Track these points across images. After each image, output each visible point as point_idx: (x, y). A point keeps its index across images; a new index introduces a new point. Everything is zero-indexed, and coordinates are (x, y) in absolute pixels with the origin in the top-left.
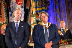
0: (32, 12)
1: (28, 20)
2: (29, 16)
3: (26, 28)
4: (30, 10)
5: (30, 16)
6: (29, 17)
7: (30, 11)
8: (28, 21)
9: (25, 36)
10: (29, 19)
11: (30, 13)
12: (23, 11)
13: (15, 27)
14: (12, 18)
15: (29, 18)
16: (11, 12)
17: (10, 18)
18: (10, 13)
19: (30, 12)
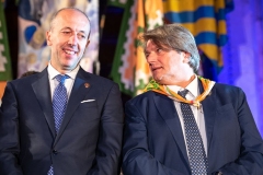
0: (141, 23)
1: (121, 64)
2: (125, 39)
3: (106, 112)
4: (133, 10)
5: (130, 41)
6: (127, 46)
7: (130, 15)
8: (122, 70)
9: (99, 153)
10: (124, 58)
11: (132, 29)
12: (92, 13)
13: (51, 103)
14: (36, 52)
15: (128, 53)
16: (28, 18)
17: (26, 50)
18: (24, 24)
19: (131, 21)
